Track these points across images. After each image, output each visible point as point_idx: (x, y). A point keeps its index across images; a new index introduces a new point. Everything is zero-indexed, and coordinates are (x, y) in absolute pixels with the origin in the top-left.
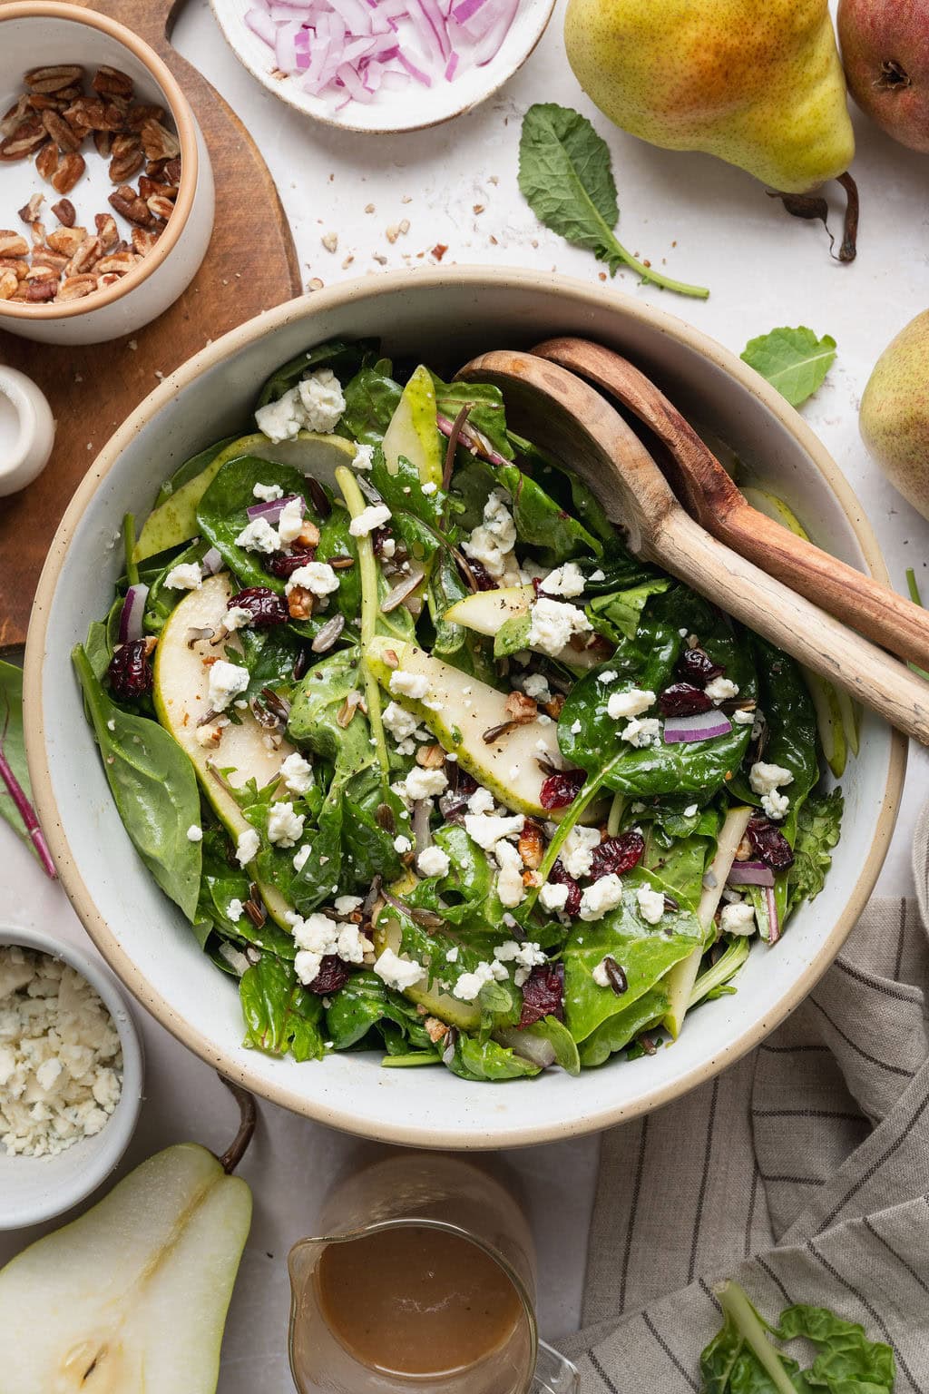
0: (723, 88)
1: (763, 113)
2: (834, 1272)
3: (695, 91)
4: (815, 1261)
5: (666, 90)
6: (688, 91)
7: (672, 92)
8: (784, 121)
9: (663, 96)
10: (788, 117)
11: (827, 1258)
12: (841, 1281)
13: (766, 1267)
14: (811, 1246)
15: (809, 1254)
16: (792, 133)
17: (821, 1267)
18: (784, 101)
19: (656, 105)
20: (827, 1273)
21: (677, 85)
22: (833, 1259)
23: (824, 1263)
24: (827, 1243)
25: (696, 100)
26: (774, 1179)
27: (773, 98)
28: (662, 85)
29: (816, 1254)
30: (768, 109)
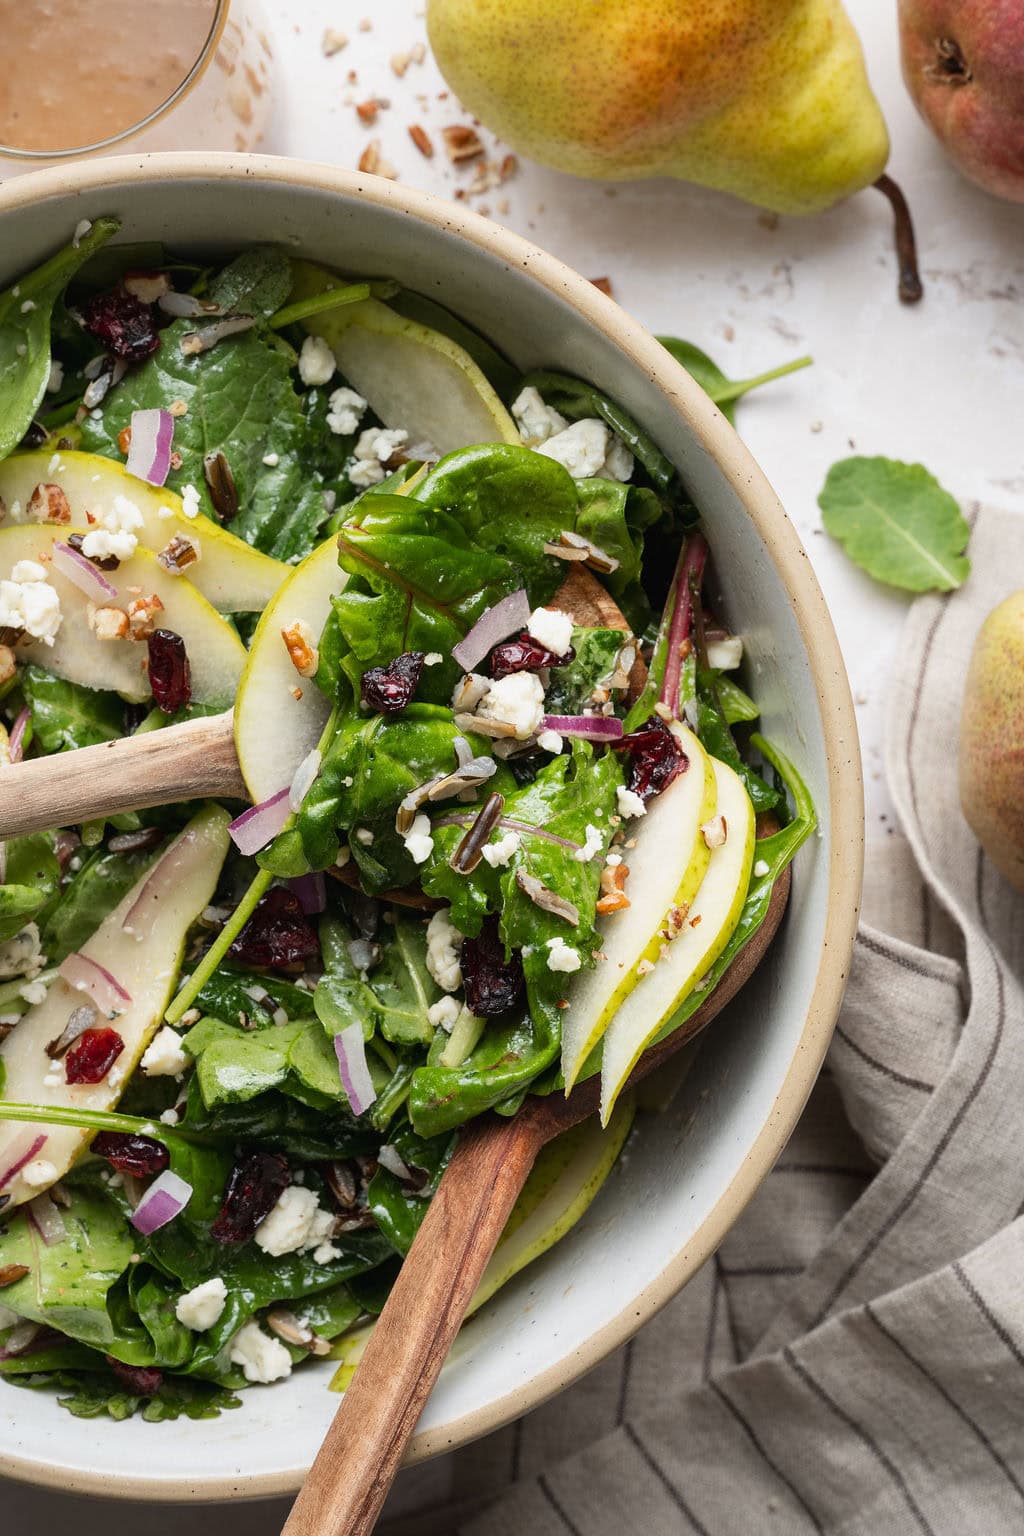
0: (679, 95)
1: (744, 117)
2: (825, 1398)
3: (638, 106)
4: (794, 1379)
5: (593, 110)
6: (626, 108)
7: (603, 111)
8: (777, 123)
9: (590, 119)
10: (783, 116)
11: (814, 1373)
12: (836, 1410)
13: (724, 1397)
14: (790, 1356)
15: (786, 1368)
16: (793, 138)
17: (804, 1390)
18: (771, 93)
19: (582, 132)
20: (815, 1400)
21: (608, 101)
22: (822, 1376)
23: (810, 1381)
24: (814, 1350)
25: (640, 119)
26: (740, 1273)
27: (756, 93)
28: (586, 104)
29: (799, 1369)
30: (750, 111)
